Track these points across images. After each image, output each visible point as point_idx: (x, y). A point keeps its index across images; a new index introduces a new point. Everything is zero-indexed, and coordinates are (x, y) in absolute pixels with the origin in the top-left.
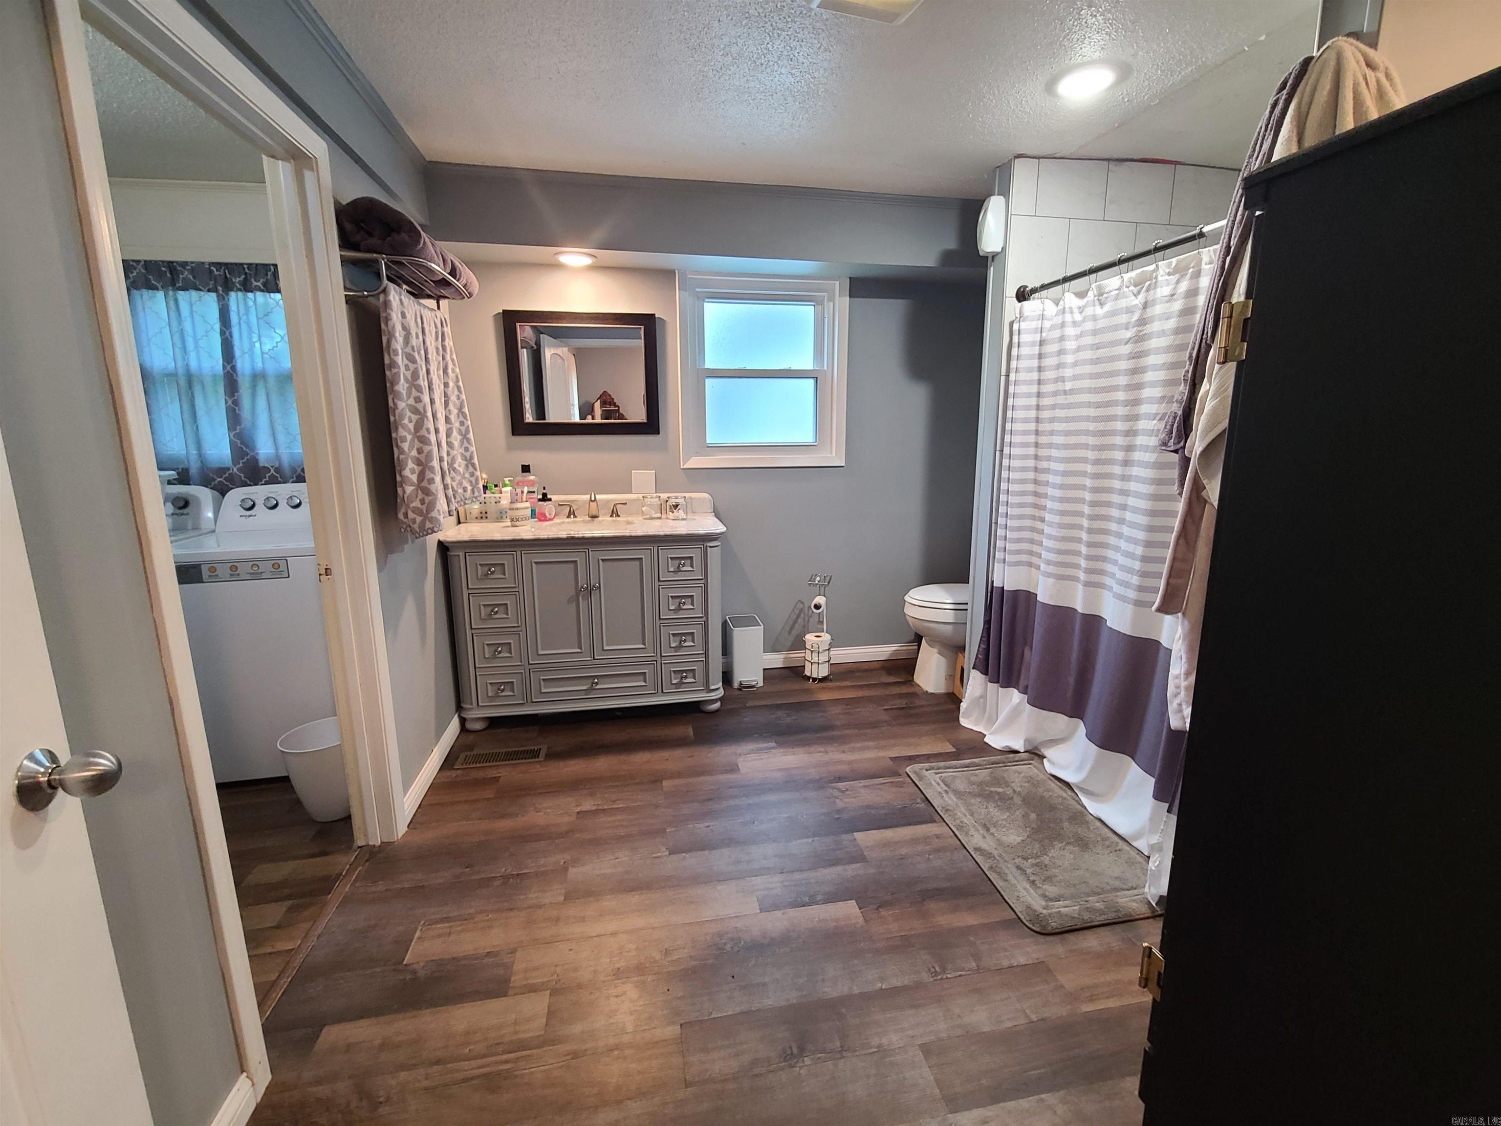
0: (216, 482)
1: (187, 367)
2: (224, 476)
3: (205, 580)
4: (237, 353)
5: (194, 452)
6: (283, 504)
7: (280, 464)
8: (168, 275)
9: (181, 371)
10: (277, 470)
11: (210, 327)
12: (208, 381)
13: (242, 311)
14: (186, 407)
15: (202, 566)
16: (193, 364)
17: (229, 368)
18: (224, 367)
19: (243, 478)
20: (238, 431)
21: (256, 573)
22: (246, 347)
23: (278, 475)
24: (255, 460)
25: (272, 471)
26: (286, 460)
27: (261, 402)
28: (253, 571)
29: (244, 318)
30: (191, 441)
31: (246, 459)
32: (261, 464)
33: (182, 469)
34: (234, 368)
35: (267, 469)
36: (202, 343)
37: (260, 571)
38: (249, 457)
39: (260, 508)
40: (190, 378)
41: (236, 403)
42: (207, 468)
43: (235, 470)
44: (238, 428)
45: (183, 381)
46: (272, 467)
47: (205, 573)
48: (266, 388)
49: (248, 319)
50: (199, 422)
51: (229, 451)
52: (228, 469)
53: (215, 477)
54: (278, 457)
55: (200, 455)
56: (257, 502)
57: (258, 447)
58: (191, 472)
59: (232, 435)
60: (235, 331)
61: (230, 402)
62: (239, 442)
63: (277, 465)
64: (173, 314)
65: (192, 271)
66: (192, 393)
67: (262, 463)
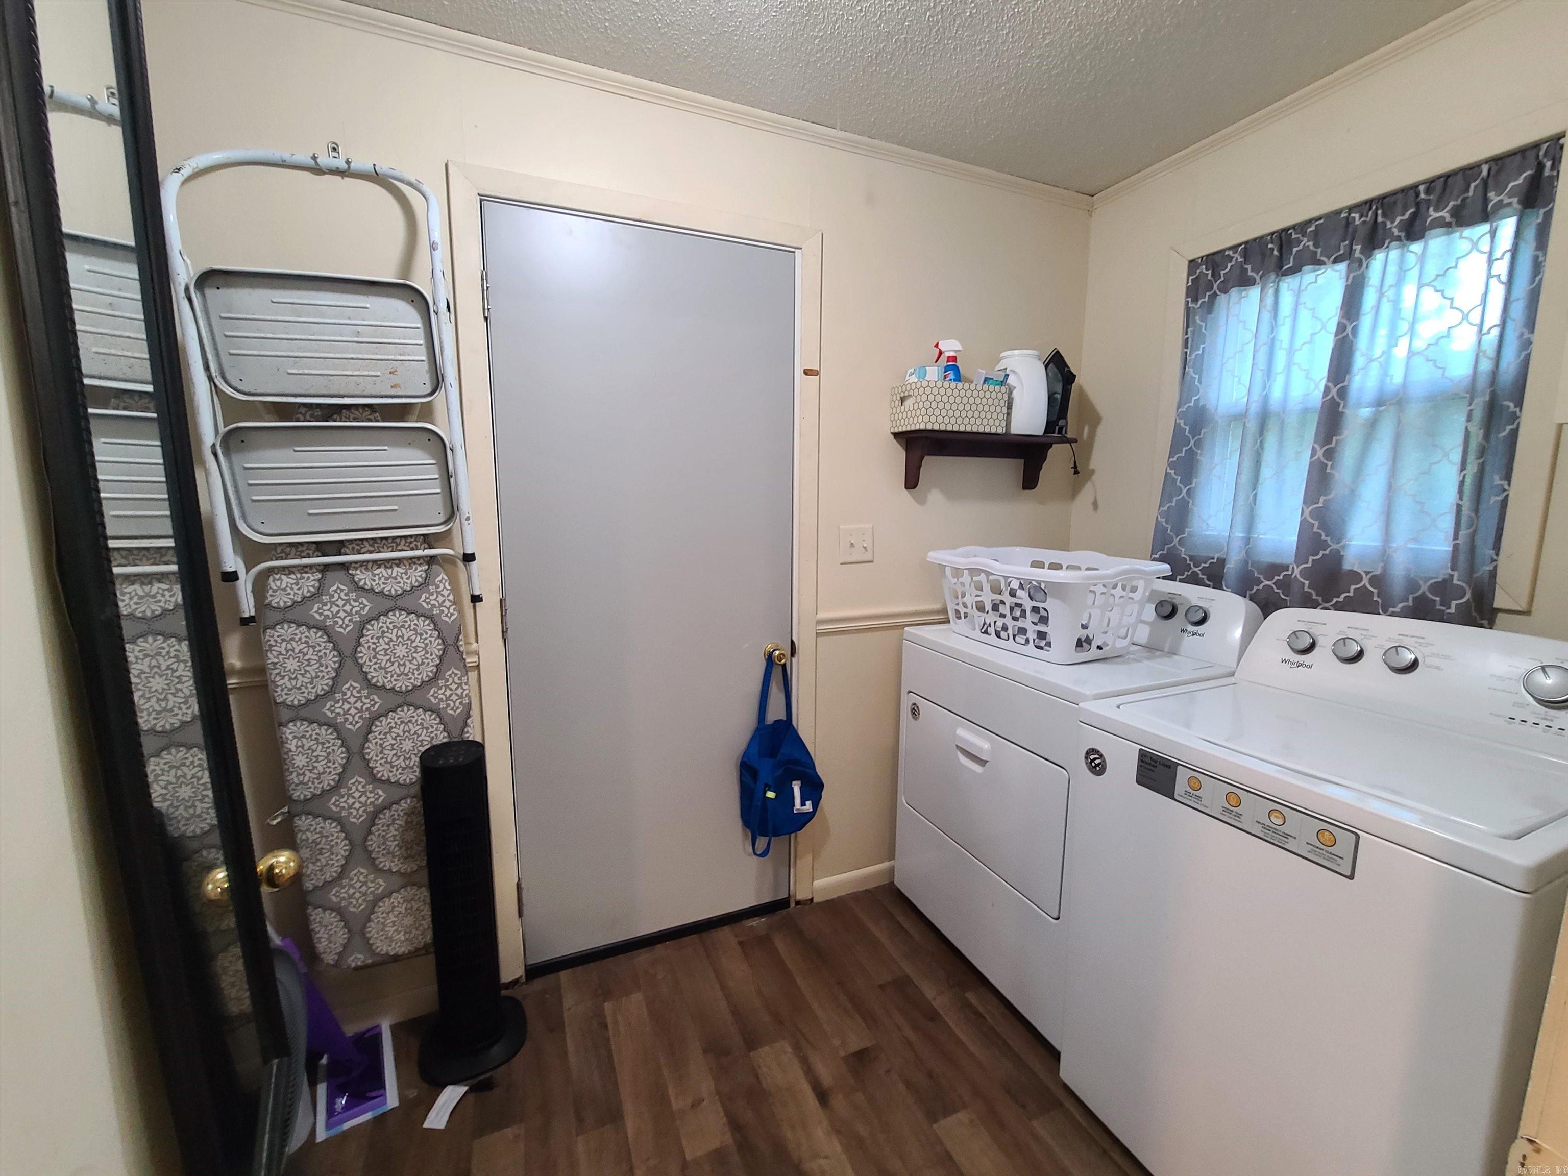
0: (1261, 586)
1: (1266, 399)
2: (1276, 578)
3: (1176, 797)
4: (1359, 361)
5: (1239, 534)
6: (1373, 659)
7: (1385, 569)
8: (1276, 253)
9: (1254, 408)
10: (1376, 580)
11: (1319, 327)
12: (1292, 421)
13: (1390, 279)
14: (1248, 464)
15: (1179, 767)
16: (1277, 393)
17: (1334, 391)
18: (1327, 390)
19: (1306, 589)
20: (1320, 505)
21: (1276, 831)
22: (1379, 348)
23: (1375, 591)
24: (1337, 558)
25: (1365, 581)
26: (1400, 567)
27: (1381, 453)
28: (1268, 822)
29: (1390, 294)
30: (1240, 518)
31: (1320, 556)
32: (1347, 566)
33: (1218, 558)
34: (1343, 393)
35: (1355, 576)
36: (1299, 357)
37: (1284, 829)
38: (1327, 552)
39: (1322, 656)
40: (1264, 419)
41: (1330, 454)
42: (1253, 563)
43: (1297, 572)
44: (1322, 499)
45: (1252, 425)
46: (1367, 573)
47: (1181, 785)
48: (1399, 422)
49: (1398, 295)
50: (1260, 489)
51: (1295, 538)
52: (1286, 568)
53: (1261, 577)
54: (1385, 556)
55: (1247, 540)
56: (1321, 641)
57: (1349, 535)
58: (1227, 566)
59: (1307, 512)
60: (1365, 323)
61: (1320, 453)
62: (1316, 524)
63: (1378, 572)
64: (1267, 316)
65: (1316, 236)
66: (1261, 442)
67: (1350, 563)
